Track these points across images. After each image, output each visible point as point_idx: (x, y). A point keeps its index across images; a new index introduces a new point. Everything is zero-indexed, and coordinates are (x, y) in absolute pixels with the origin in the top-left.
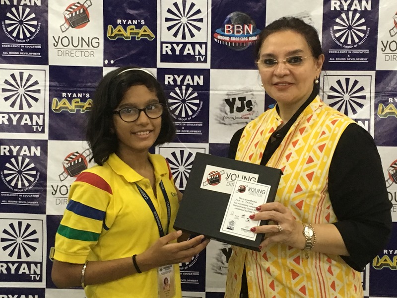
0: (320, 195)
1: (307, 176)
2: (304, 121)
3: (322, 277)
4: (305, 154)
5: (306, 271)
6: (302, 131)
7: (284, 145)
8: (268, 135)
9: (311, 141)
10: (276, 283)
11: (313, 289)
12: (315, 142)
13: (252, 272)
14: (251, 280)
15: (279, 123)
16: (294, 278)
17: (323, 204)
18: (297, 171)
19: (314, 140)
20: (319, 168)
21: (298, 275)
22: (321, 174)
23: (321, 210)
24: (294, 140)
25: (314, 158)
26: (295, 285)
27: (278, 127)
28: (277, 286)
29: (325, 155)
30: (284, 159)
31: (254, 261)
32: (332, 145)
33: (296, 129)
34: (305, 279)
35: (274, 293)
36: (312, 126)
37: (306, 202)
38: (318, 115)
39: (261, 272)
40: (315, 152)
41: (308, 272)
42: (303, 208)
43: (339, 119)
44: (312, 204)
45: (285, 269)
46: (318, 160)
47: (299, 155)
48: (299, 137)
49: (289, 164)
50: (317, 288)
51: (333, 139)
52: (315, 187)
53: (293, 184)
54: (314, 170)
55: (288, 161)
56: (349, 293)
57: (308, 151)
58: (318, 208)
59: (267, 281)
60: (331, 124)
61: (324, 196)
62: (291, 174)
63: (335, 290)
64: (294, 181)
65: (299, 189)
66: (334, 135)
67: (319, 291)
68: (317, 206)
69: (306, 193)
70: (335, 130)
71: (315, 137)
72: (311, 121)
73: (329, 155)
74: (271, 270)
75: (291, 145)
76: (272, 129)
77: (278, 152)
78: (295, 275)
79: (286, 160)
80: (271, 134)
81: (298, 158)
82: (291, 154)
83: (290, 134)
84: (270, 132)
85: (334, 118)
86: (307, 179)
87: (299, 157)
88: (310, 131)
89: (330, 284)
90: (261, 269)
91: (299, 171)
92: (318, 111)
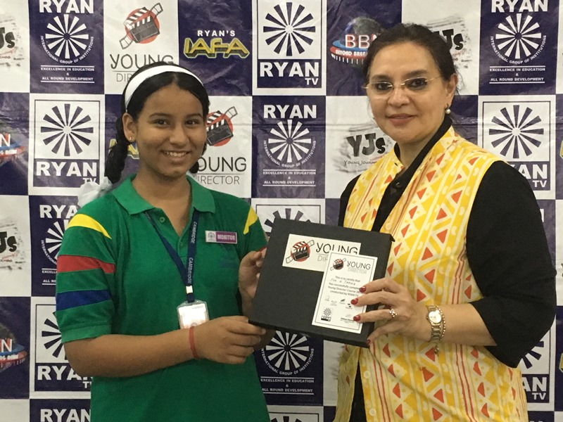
0: (457, 262)
1: (439, 235)
2: (433, 163)
3: (466, 377)
4: (435, 207)
5: (442, 368)
6: (430, 176)
7: (407, 197)
8: (384, 186)
9: (443, 189)
10: (401, 387)
11: (453, 394)
12: (447, 190)
13: (369, 374)
14: (368, 383)
15: (399, 169)
16: (426, 380)
17: (463, 274)
18: (424, 231)
19: (447, 187)
20: (454, 224)
21: (432, 375)
22: (457, 231)
23: (460, 283)
24: (420, 189)
25: (447, 212)
26: (428, 388)
27: (397, 175)
28: (404, 391)
29: (461, 206)
30: (407, 215)
31: (371, 357)
32: (471, 192)
33: (422, 174)
34: (442, 381)
35: (400, 401)
36: (443, 170)
37: (438, 272)
38: (452, 154)
39: (381, 373)
40: (448, 204)
41: (446, 370)
42: (434, 281)
43: (480, 157)
44: (447, 274)
45: (413, 367)
46: (453, 213)
47: (427, 209)
48: (427, 184)
49: (414, 222)
50: (459, 393)
51: (471, 184)
52: (449, 251)
53: (419, 248)
54: (448, 227)
55: (412, 217)
56: (504, 398)
57: (439, 203)
58: (456, 279)
59: (390, 384)
60: (469, 164)
61: (462, 263)
62: (416, 235)
63: (484, 395)
64: (421, 243)
65: (428, 254)
66: (473, 179)
67: (462, 396)
68: (454, 278)
69: (437, 259)
70: (473, 171)
71: (448, 183)
72: (443, 162)
73: (467, 206)
74: (395, 369)
75: (416, 197)
76: (390, 177)
77: (399, 206)
78: (428, 375)
79: (409, 216)
80: (388, 184)
81: (425, 212)
82: (416, 208)
83: (415, 181)
84: (386, 182)
85: (472, 156)
86: (438, 240)
87: (427, 212)
88: (440, 176)
89: (477, 386)
90: (380, 369)
91: (427, 229)
92: (452, 149)
